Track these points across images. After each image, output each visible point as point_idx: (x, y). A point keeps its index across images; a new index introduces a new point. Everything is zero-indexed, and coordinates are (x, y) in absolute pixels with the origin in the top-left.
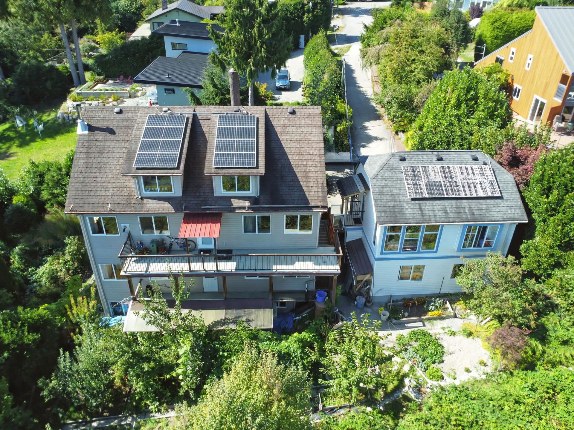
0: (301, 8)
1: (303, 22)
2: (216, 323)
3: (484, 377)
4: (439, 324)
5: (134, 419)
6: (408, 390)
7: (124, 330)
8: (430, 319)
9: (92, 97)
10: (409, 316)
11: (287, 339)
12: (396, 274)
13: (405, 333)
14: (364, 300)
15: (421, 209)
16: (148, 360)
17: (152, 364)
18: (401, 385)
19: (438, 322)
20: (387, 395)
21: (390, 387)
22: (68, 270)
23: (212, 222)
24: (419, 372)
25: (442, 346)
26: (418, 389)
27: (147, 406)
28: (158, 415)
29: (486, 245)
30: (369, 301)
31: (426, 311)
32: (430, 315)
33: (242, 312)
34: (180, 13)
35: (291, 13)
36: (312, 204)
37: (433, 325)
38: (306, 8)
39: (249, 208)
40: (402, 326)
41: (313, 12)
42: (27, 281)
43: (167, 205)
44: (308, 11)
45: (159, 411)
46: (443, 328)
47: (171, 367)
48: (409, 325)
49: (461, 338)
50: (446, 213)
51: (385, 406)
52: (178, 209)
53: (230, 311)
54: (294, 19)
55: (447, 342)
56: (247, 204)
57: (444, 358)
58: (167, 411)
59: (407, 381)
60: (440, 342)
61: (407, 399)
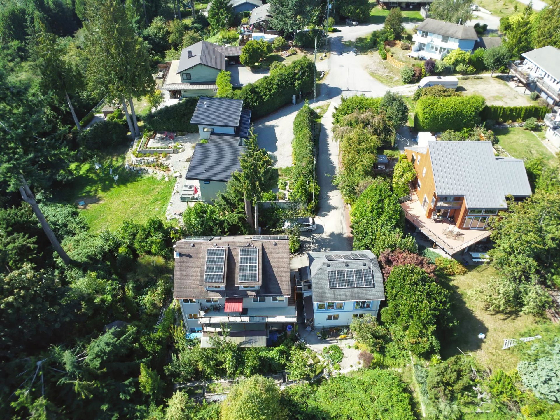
0: (293, 77)
1: (294, 87)
2: (242, 343)
3: (357, 370)
4: (344, 342)
5: (205, 383)
6: (325, 374)
7: (201, 347)
8: (340, 339)
9: (148, 154)
10: (331, 337)
11: (273, 350)
12: (326, 317)
13: (328, 346)
14: (310, 329)
15: (334, 293)
16: (212, 359)
17: (214, 361)
18: (322, 372)
19: (344, 340)
20: (316, 376)
21: (318, 372)
22: (160, 300)
23: (239, 302)
24: (331, 366)
25: (343, 354)
26: (329, 375)
27: (211, 378)
28: (216, 381)
29: (366, 307)
30: (313, 328)
31: (339, 335)
32: (340, 337)
33: (253, 338)
34: (203, 66)
35: (286, 82)
36: (283, 294)
37: (341, 342)
38: (297, 76)
39: (255, 296)
40: (327, 342)
41: (301, 79)
42: (138, 304)
43: (218, 294)
44: (298, 79)
45: (217, 379)
46: (346, 344)
47: (221, 363)
48: (331, 342)
49: (353, 349)
50: (346, 296)
51: (314, 381)
52: (223, 296)
53: (247, 337)
54: (288, 86)
55: (346, 352)
56: (254, 294)
57: (343, 360)
58: (220, 379)
59: (324, 370)
60: (343, 352)
61: (323, 378)
